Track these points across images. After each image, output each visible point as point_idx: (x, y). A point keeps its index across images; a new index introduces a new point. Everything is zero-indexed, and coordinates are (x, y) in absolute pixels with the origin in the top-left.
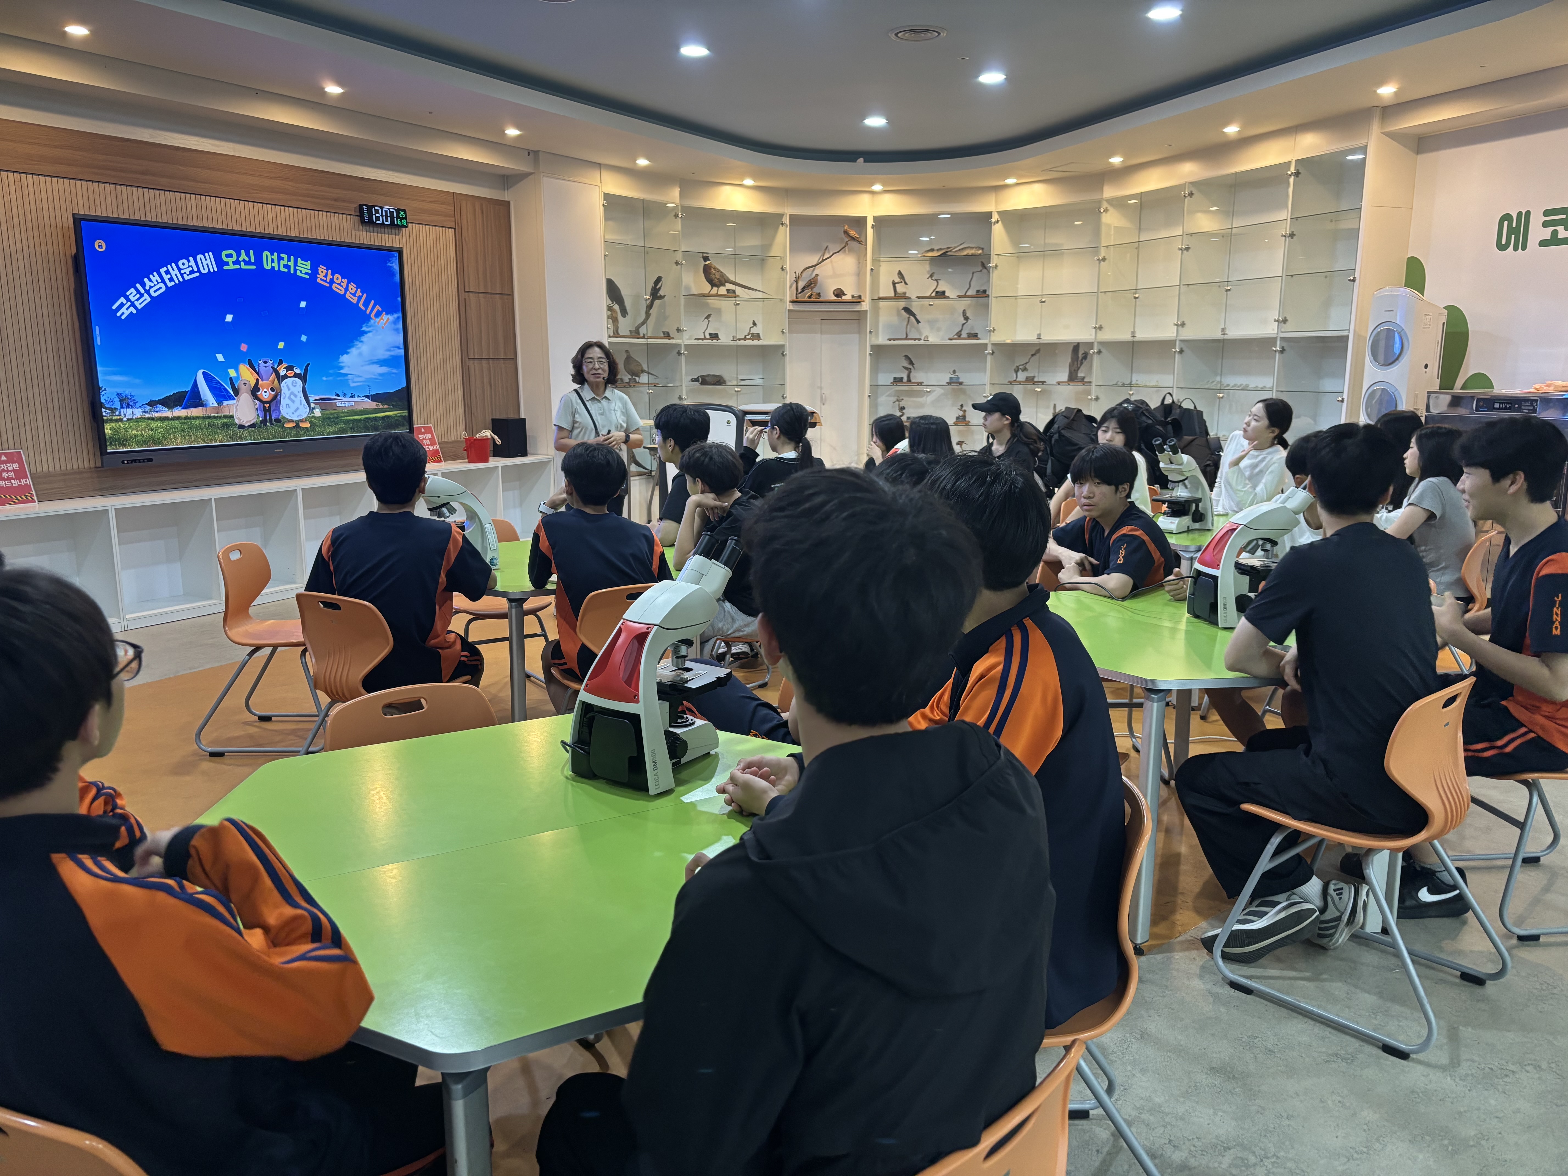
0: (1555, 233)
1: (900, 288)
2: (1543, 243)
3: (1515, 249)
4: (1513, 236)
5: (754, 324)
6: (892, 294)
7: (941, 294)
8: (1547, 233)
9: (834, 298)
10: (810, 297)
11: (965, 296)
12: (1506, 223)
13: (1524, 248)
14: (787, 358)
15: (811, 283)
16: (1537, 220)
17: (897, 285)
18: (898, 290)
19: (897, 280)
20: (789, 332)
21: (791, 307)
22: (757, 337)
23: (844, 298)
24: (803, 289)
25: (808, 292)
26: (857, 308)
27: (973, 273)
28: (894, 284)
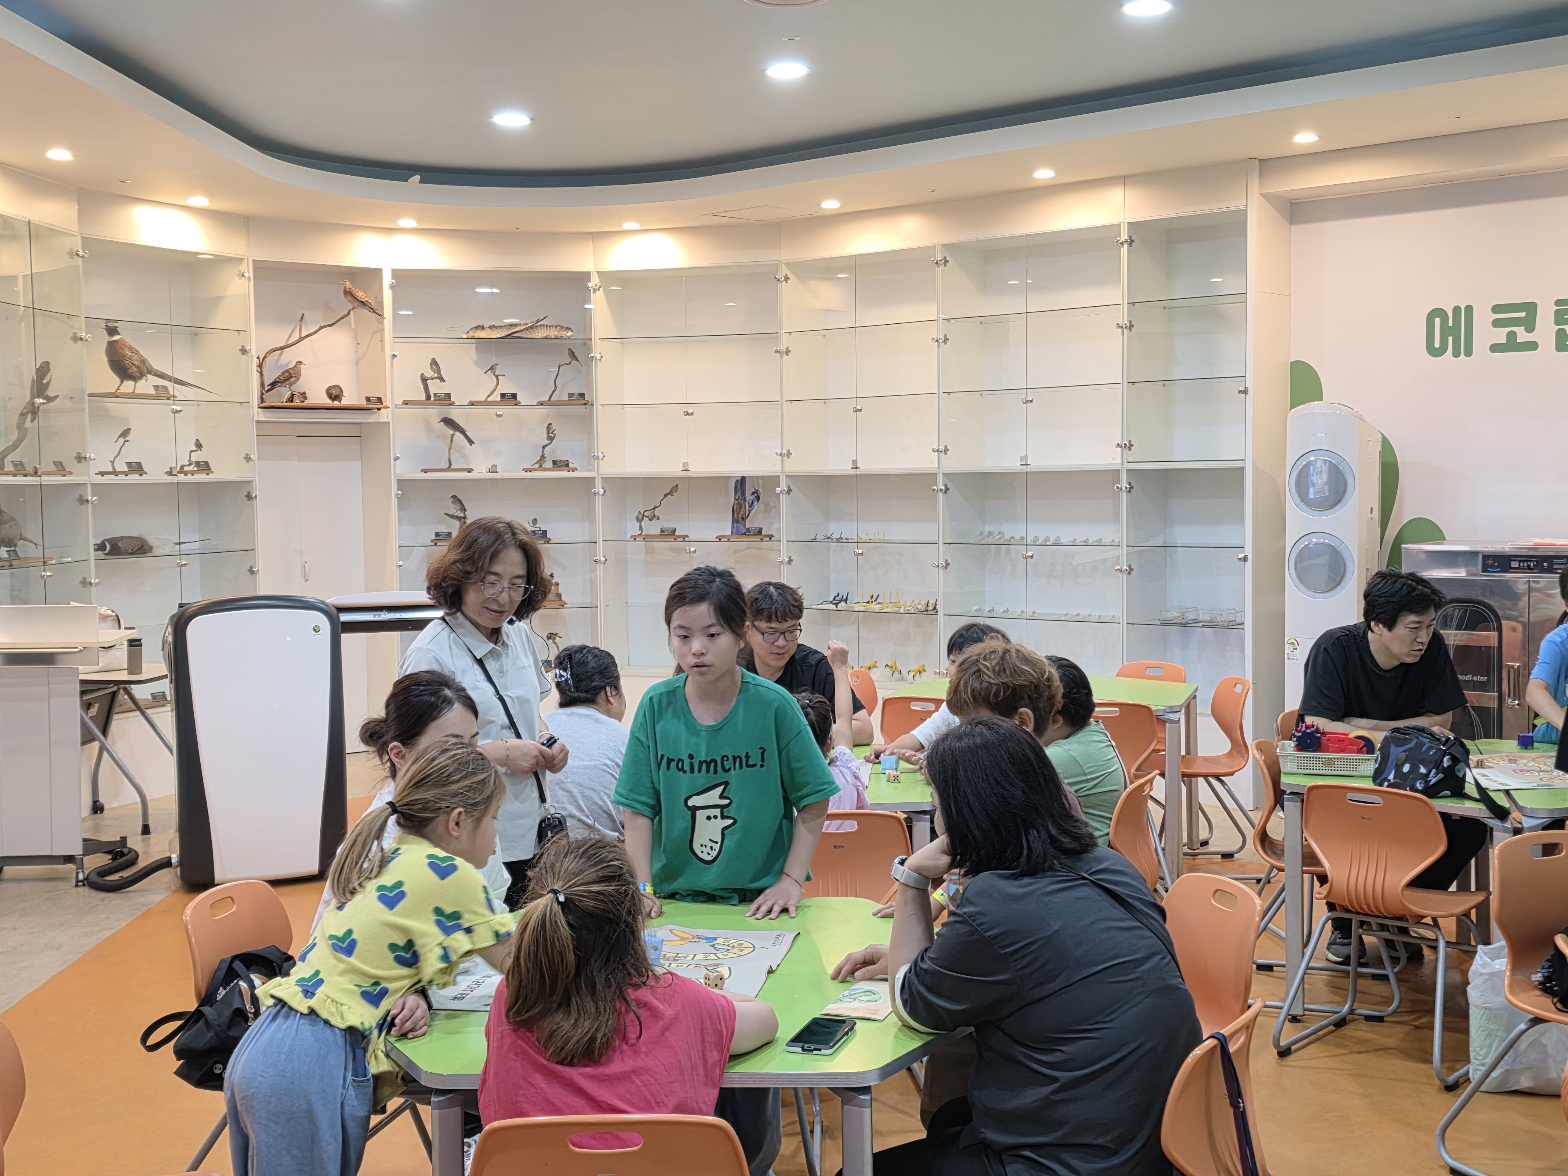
0: (1512, 336)
1: (435, 387)
2: (1495, 348)
3: (1456, 354)
4: (1450, 338)
5: (199, 445)
6: (423, 398)
7: (510, 398)
8: (1500, 335)
9: (328, 402)
10: (291, 399)
11: (549, 403)
12: (1437, 321)
13: (1469, 353)
14: (258, 504)
15: (289, 376)
16: (1483, 320)
17: (429, 382)
18: (432, 391)
19: (429, 373)
20: (259, 458)
21: (262, 415)
22: (204, 467)
23: (345, 401)
24: (274, 385)
25: (284, 392)
26: (372, 418)
27: (559, 367)
28: (424, 380)
